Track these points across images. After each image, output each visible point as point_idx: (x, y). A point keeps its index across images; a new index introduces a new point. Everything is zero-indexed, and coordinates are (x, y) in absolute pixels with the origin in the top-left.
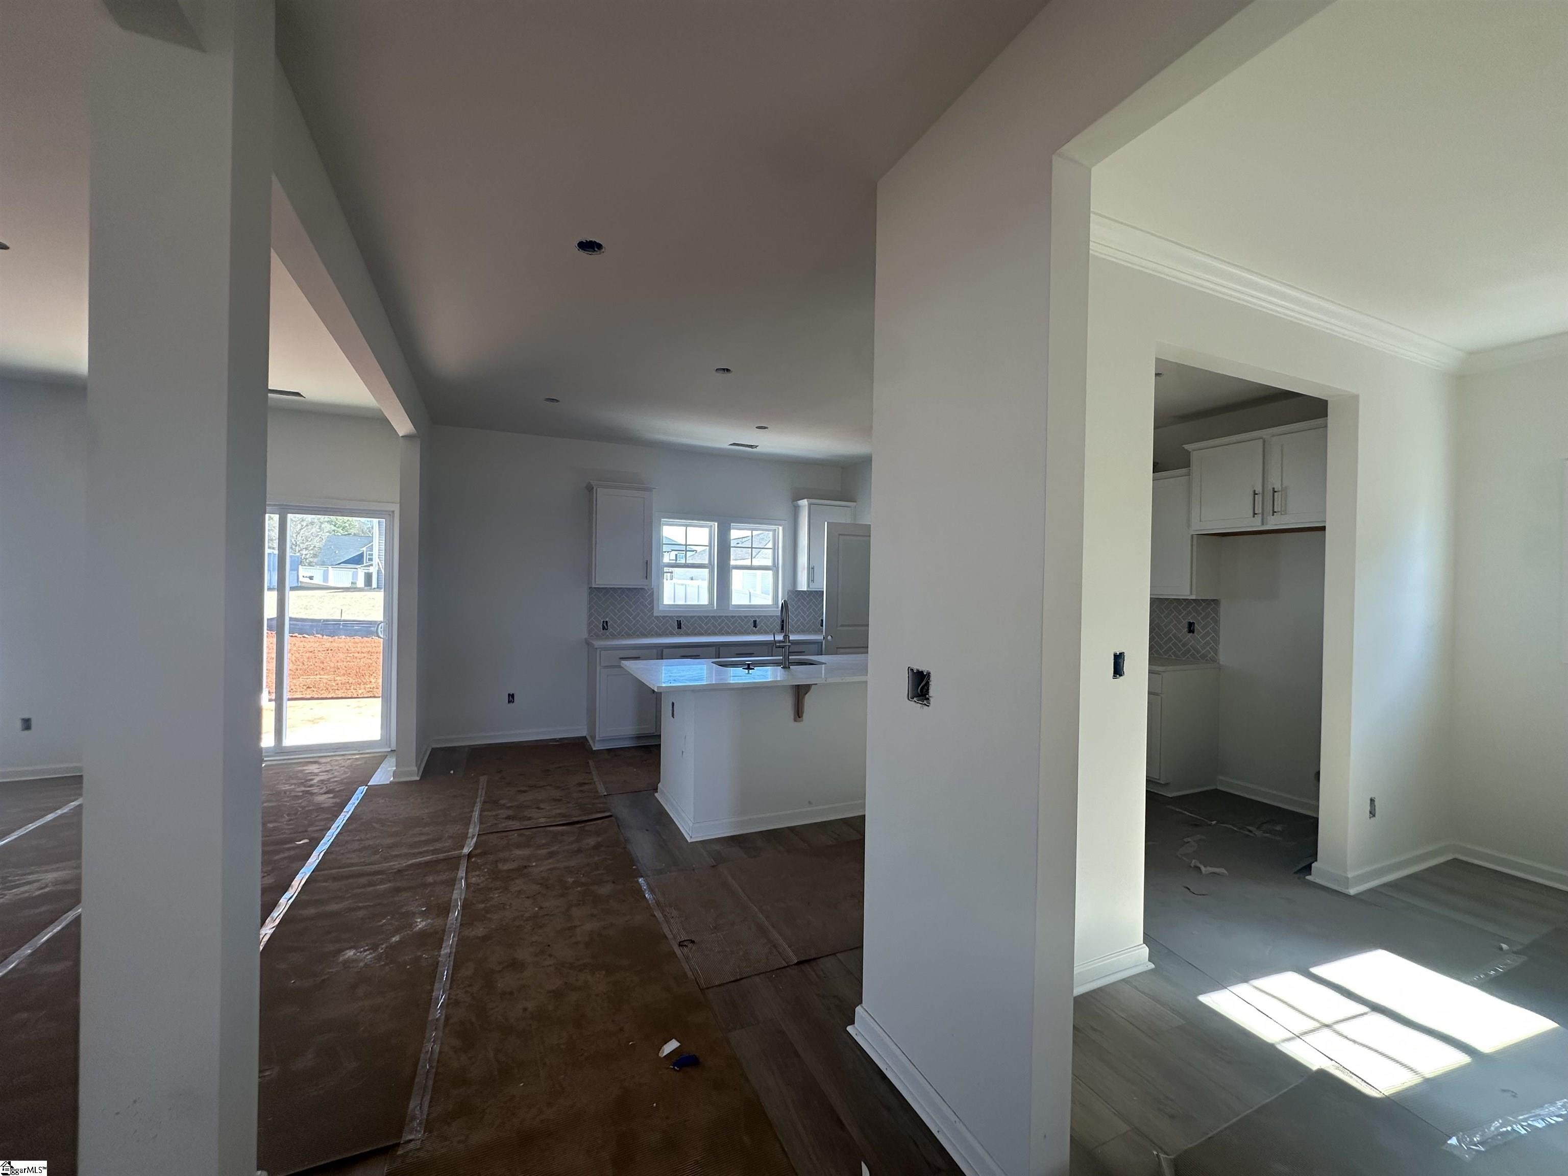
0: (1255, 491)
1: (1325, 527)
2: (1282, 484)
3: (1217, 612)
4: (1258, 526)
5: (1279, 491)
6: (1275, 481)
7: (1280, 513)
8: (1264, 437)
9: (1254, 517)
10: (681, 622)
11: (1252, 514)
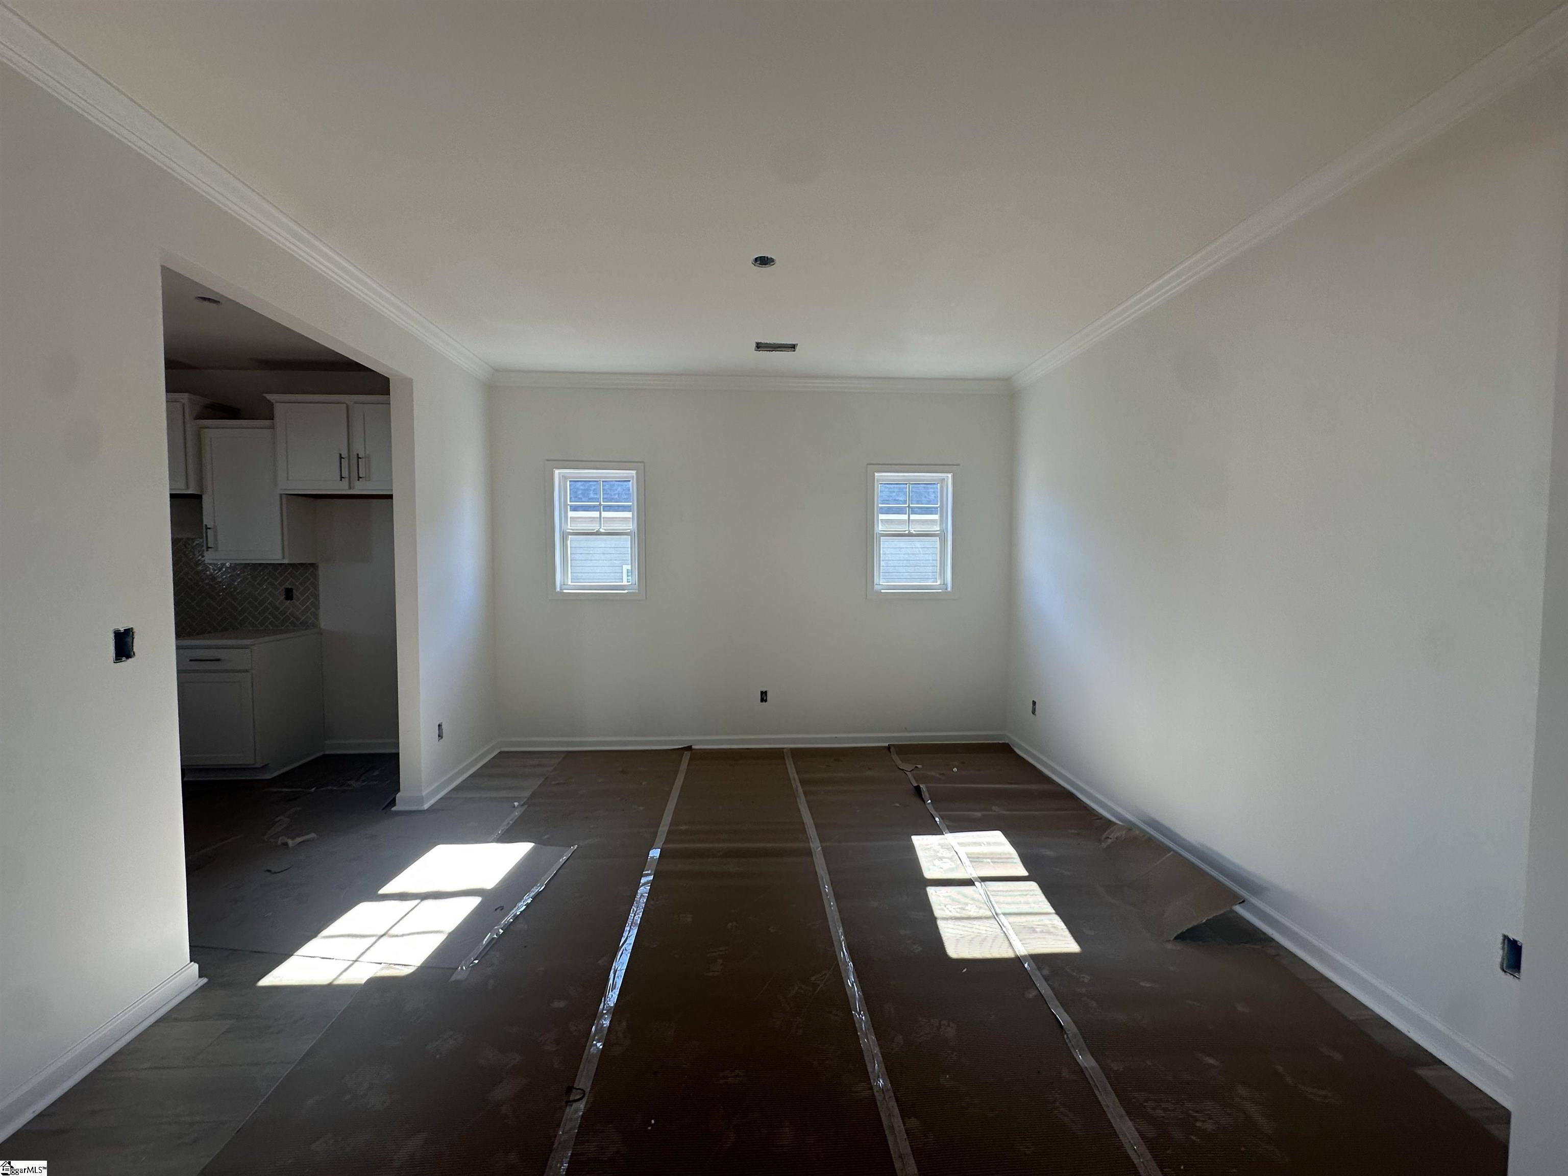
0: (341, 455)
1: (392, 495)
2: (365, 453)
3: (315, 576)
4: (346, 490)
5: (363, 458)
6: (358, 448)
7: (364, 479)
8: (347, 402)
9: (341, 480)
11: (339, 479)
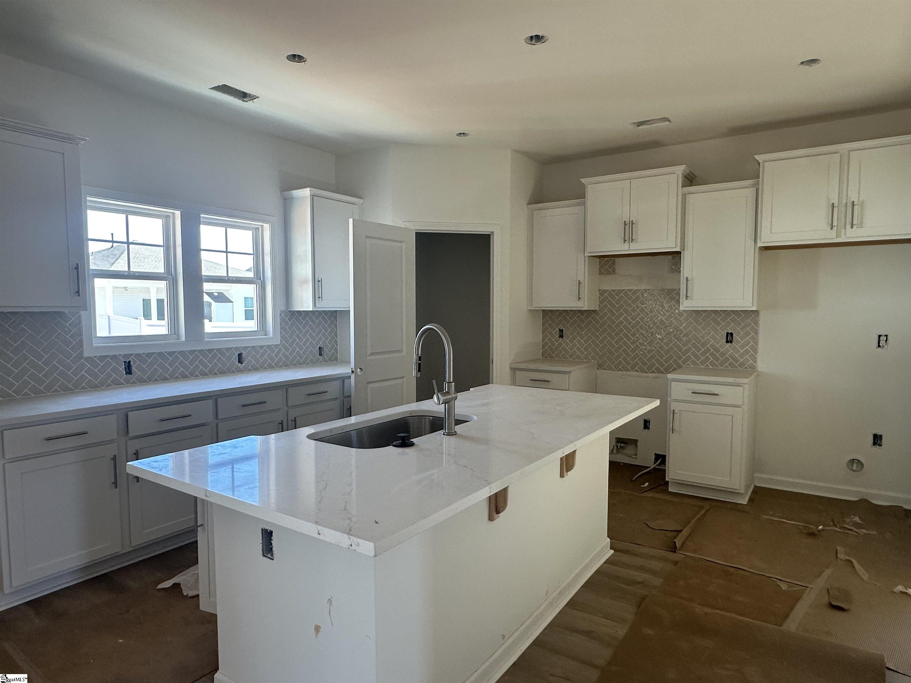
0: (833, 203)
2: (859, 200)
3: (756, 323)
4: (833, 239)
5: (857, 205)
6: (853, 195)
7: (856, 226)
8: (841, 151)
9: (830, 229)
10: (132, 363)
